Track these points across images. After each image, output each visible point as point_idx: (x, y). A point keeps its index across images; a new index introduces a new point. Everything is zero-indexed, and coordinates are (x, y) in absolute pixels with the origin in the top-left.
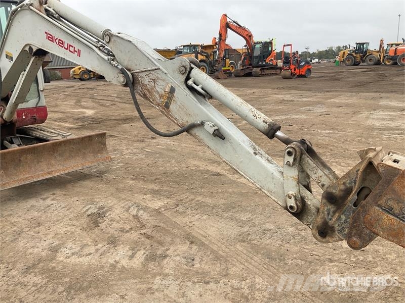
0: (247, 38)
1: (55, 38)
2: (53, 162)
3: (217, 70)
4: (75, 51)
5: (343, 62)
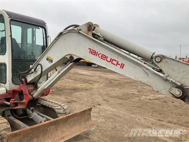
1: (98, 53)
2: (64, 129)
4: (117, 64)
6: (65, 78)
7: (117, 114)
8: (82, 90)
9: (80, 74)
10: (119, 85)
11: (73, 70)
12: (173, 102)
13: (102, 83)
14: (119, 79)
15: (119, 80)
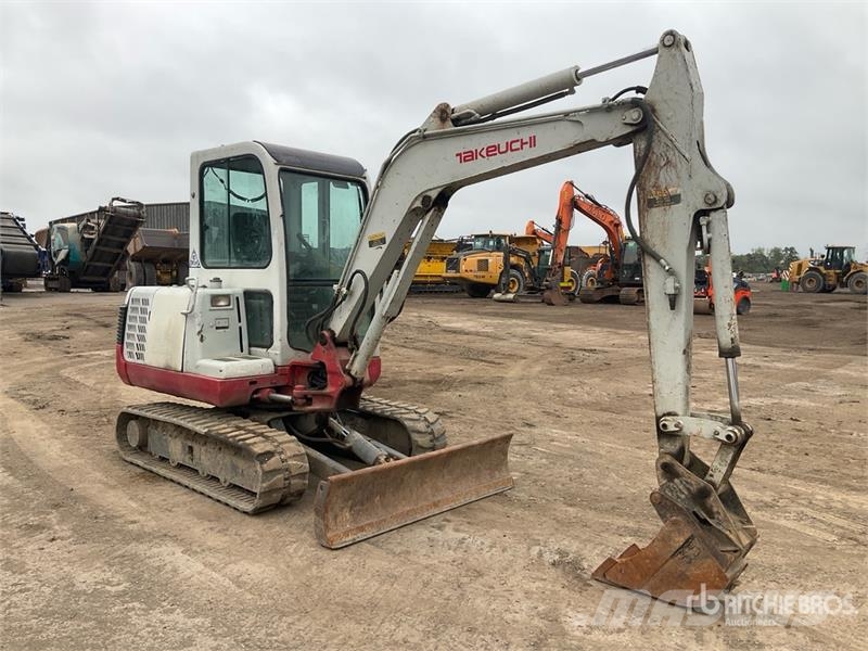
0: (611, 228)
3: (548, 288)
4: (523, 144)
5: (798, 283)
6: (393, 345)
7: (588, 449)
8: (464, 382)
9: (446, 331)
10: (606, 367)
11: (416, 314)
12: (796, 420)
13: (536, 361)
14: (609, 346)
15: (606, 349)
